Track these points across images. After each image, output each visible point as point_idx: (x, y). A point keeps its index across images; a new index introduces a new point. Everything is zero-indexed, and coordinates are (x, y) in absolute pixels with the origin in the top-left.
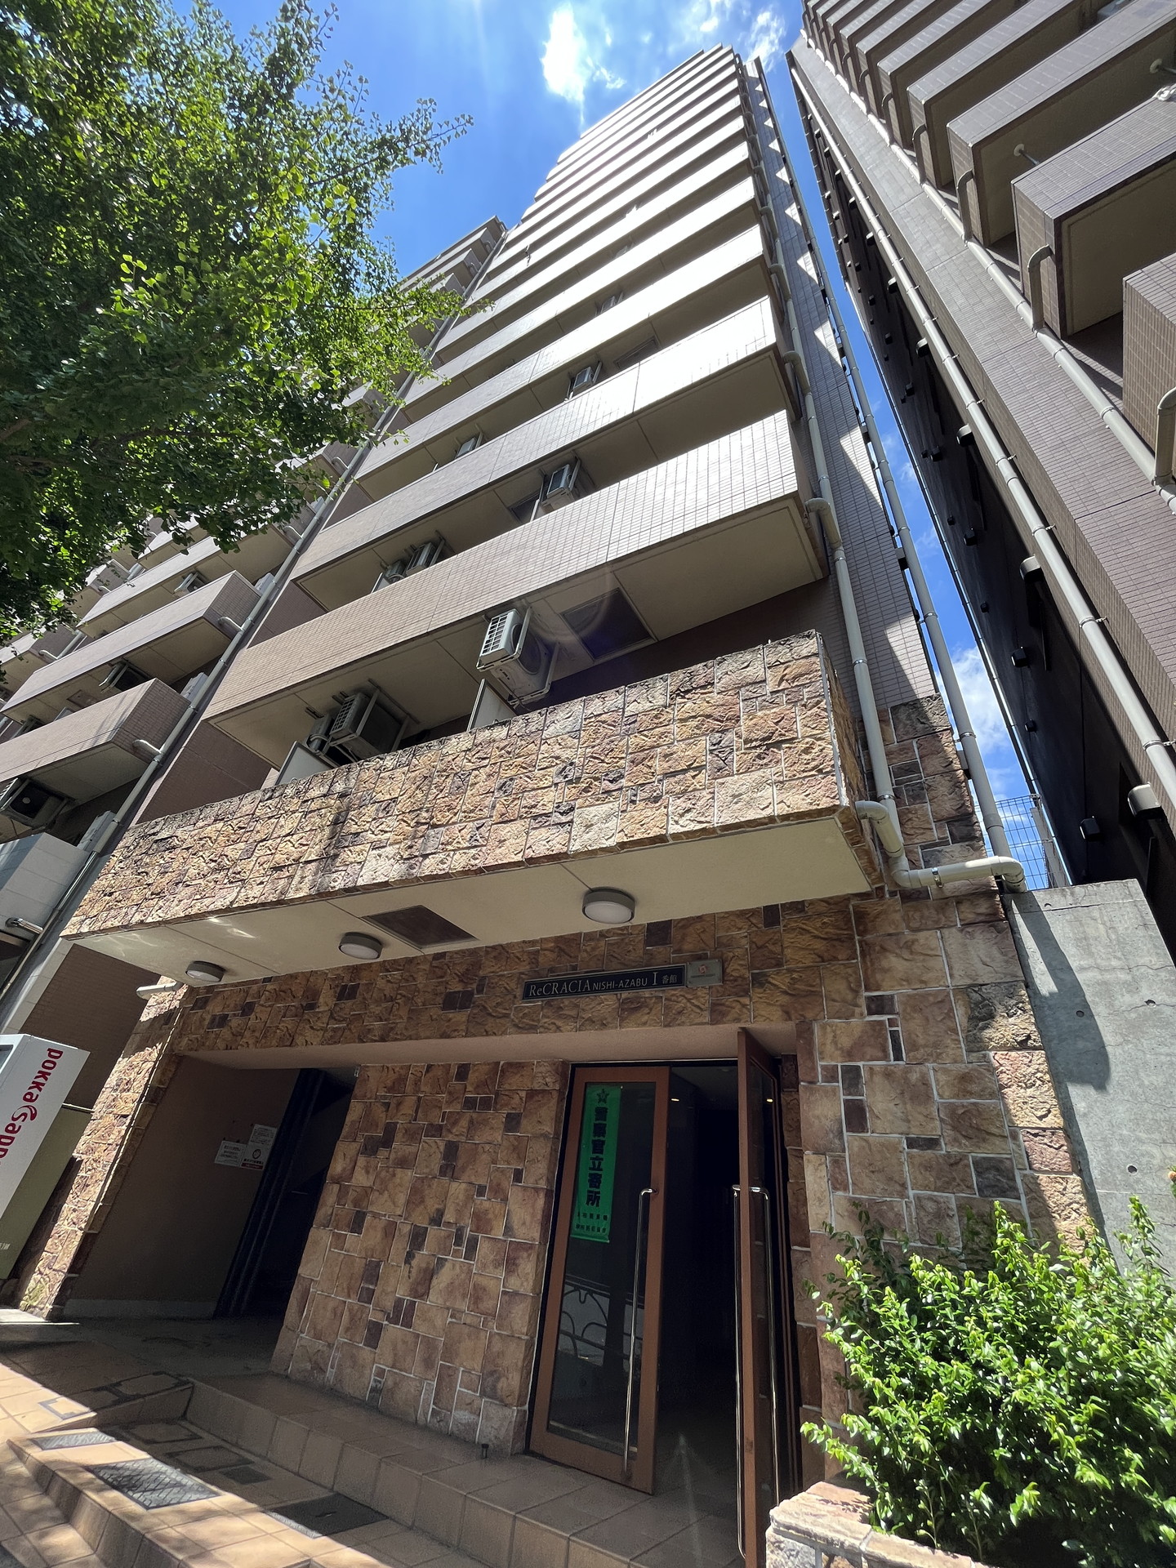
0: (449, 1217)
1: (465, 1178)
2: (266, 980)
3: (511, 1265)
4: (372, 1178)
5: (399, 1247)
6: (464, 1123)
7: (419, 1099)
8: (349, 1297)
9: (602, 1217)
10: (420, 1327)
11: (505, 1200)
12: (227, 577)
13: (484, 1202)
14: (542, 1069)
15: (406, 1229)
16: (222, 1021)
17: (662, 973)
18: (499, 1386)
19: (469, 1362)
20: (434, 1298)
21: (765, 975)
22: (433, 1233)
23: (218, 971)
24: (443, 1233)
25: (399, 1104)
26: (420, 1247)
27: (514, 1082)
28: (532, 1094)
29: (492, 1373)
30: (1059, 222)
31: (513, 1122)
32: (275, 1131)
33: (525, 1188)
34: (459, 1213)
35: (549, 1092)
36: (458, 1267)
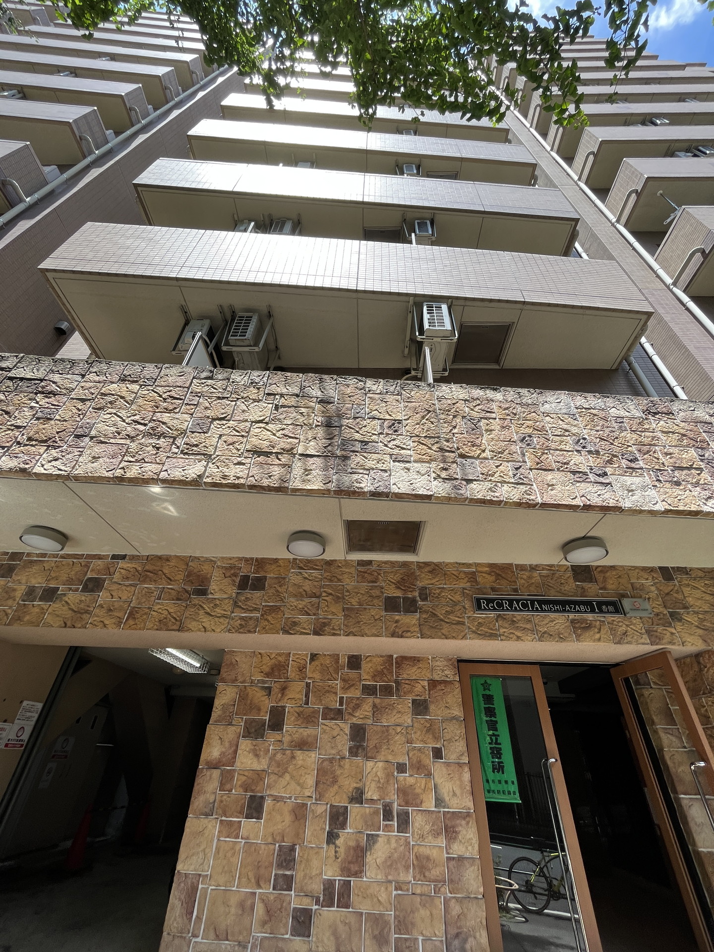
0: (371, 793)
1: (380, 757)
2: (114, 557)
3: (450, 833)
4: (264, 761)
5: (316, 828)
6: (367, 707)
8: (259, 886)
9: (510, 783)
10: (362, 906)
11: (429, 775)
13: (407, 779)
14: (438, 663)
15: (320, 809)
16: (50, 594)
17: (600, 604)
19: (428, 931)
20: (372, 873)
21: (678, 613)
22: (354, 810)
23: (62, 538)
24: (367, 810)
25: (283, 689)
26: (343, 826)
27: (410, 672)
28: (433, 684)
31: (420, 707)
32: (40, 706)
34: (381, 789)
35: (451, 682)
36: (393, 841)
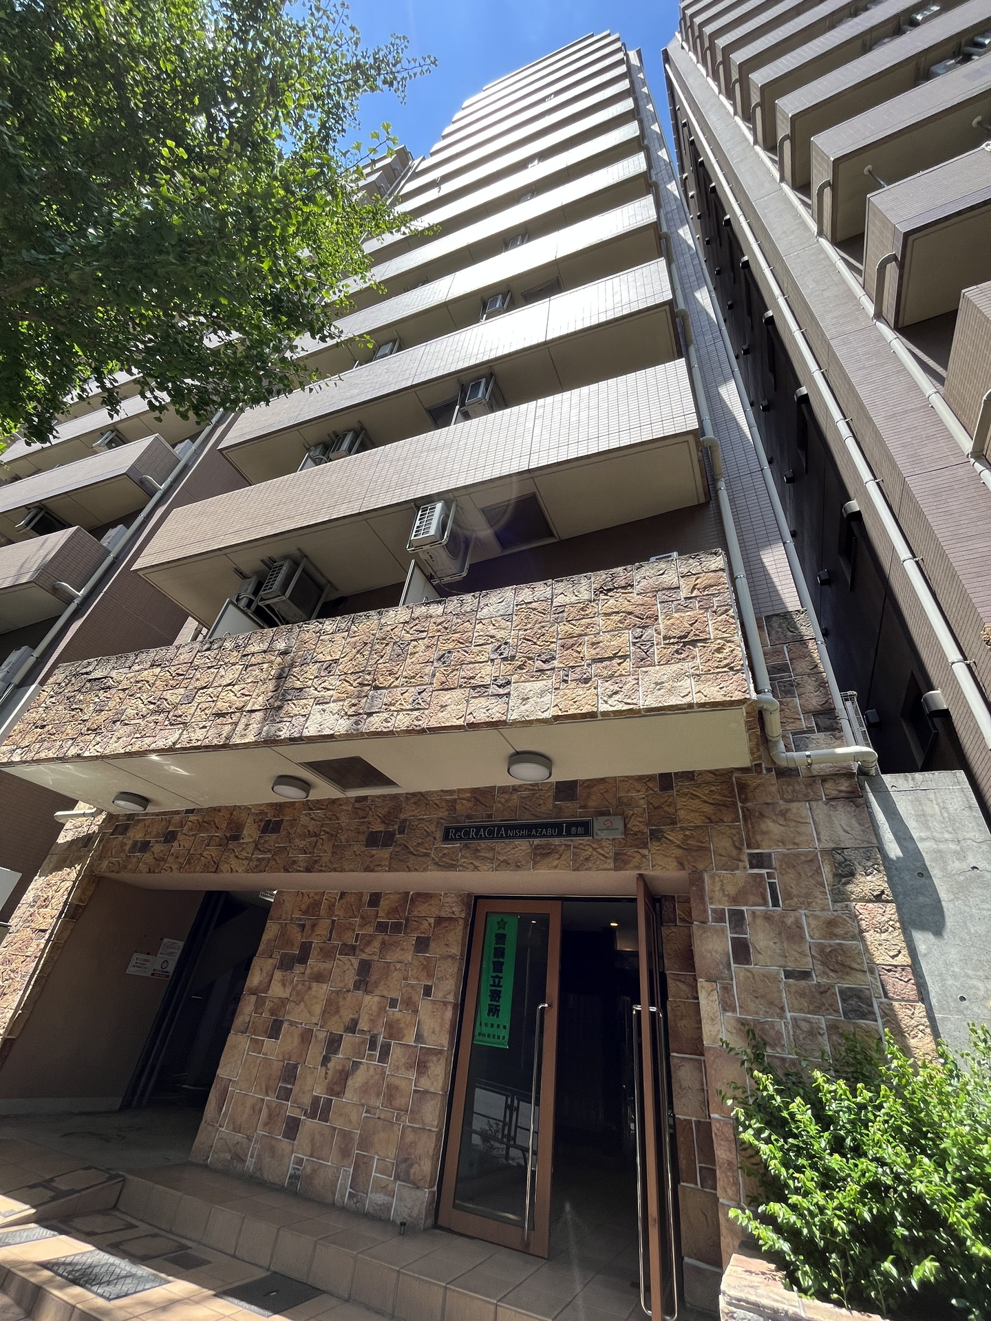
0: (363, 1025)
1: (378, 992)
2: (188, 811)
3: (421, 1067)
4: (288, 991)
5: (315, 1052)
6: (376, 944)
7: (333, 921)
8: (267, 1094)
9: (501, 1027)
10: (337, 1122)
11: (416, 1011)
12: (150, 439)
13: (395, 1013)
14: (448, 900)
15: (322, 1035)
16: (144, 846)
17: (570, 825)
18: (412, 1171)
19: (384, 1152)
20: (350, 1096)
21: (661, 831)
22: (348, 1039)
23: (144, 801)
24: (357, 1040)
25: (314, 926)
26: (336, 1051)
27: (422, 909)
28: (440, 920)
29: (406, 1160)
30: (907, 235)
31: (422, 944)
32: (181, 944)
33: (434, 1002)
34: (373, 1022)
35: (456, 920)
36: (372, 1070)
